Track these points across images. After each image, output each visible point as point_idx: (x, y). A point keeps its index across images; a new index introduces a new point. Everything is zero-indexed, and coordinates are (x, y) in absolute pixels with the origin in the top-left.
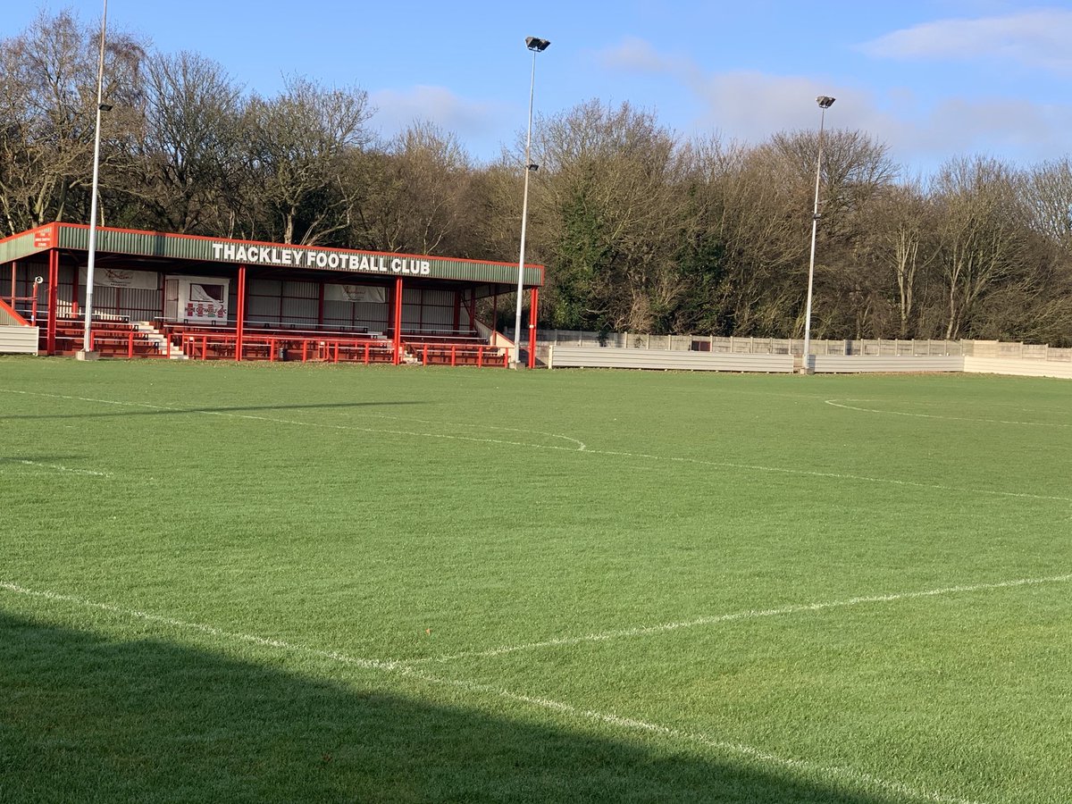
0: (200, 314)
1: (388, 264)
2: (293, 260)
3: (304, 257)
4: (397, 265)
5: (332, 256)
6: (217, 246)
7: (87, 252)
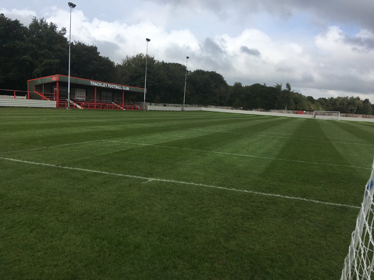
0: (80, 98)
1: (122, 88)
2: (105, 86)
3: (107, 85)
4: (124, 88)
5: (112, 85)
6: (91, 82)
7: (68, 83)
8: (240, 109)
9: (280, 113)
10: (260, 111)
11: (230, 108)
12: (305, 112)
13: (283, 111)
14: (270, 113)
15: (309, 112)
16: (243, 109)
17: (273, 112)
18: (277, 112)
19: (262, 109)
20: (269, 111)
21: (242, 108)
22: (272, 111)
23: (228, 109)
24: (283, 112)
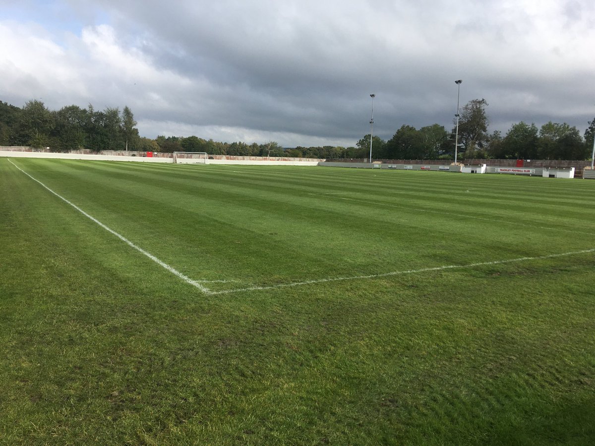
8: (46, 151)
9: (119, 156)
10: (85, 154)
11: (23, 148)
12: (156, 153)
13: (123, 152)
14: (103, 156)
15: (162, 153)
16: (52, 151)
17: (108, 154)
18: (114, 155)
19: (88, 150)
20: (100, 154)
21: (48, 148)
22: (104, 152)
23: (20, 150)
24: (123, 155)
